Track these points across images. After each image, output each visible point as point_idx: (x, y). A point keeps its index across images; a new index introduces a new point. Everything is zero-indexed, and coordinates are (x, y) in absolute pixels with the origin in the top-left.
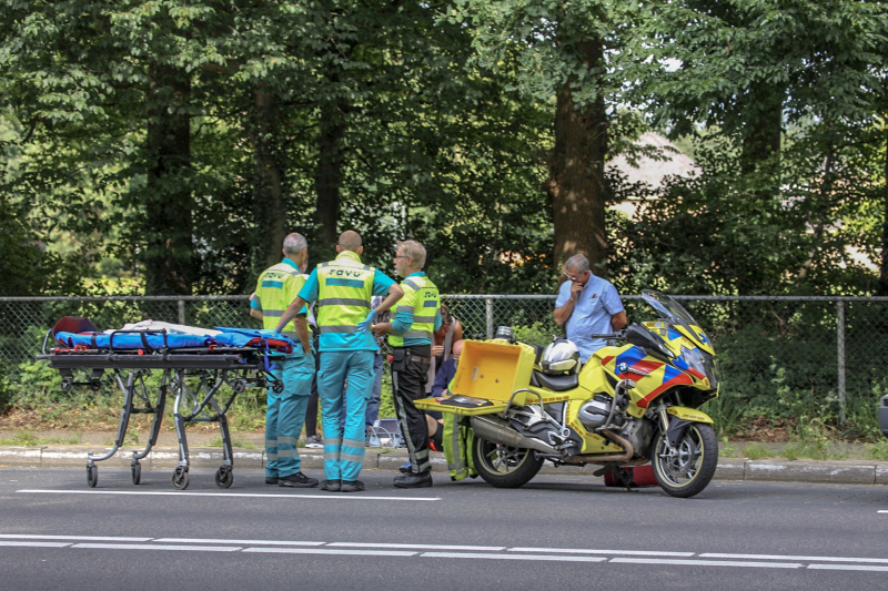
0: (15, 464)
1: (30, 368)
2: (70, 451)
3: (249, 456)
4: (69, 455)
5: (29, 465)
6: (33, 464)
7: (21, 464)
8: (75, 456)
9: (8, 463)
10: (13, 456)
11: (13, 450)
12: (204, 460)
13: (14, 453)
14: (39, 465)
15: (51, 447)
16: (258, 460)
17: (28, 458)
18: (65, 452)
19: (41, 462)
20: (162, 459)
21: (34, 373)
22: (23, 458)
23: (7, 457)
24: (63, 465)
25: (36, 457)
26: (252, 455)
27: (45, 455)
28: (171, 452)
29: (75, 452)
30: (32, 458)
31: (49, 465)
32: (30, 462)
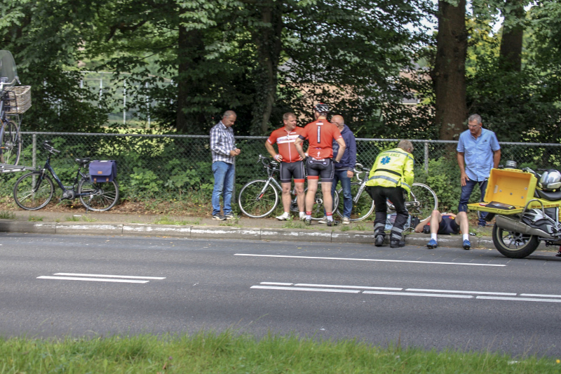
0: (174, 236)
1: (138, 177)
2: (208, 229)
3: (322, 235)
4: (208, 231)
5: (183, 237)
6: (186, 236)
7: (178, 236)
8: (212, 232)
9: (170, 236)
10: (173, 232)
11: (173, 228)
12: (294, 236)
13: (174, 229)
14: (190, 237)
15: (195, 226)
16: (328, 237)
17: (182, 233)
18: (206, 229)
19: (191, 235)
20: (267, 235)
21: (139, 180)
22: (179, 232)
23: (169, 232)
24: (205, 237)
25: (188, 232)
26: (325, 234)
27: (193, 231)
28: (273, 231)
29: (212, 230)
30: (185, 233)
31: (196, 237)
32: (183, 235)
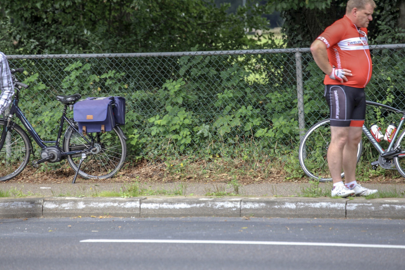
0: (116, 215)
1: (158, 122)
2: (166, 201)
3: (332, 206)
4: (165, 206)
5: (129, 215)
6: (133, 215)
7: (122, 215)
8: (171, 206)
9: (110, 214)
10: (114, 208)
11: (115, 201)
12: (291, 210)
13: (116, 204)
14: (139, 215)
15: (150, 198)
16: (341, 210)
17: (128, 209)
18: (162, 203)
19: (140, 213)
20: (251, 209)
21: (164, 126)
22: (124, 209)
23: (109, 208)
24: (160, 216)
25: (136, 208)
26: (336, 205)
27: (144, 206)
28: (259, 202)
29: (171, 203)
30: (132, 209)
31: (147, 216)
32: (129, 213)
